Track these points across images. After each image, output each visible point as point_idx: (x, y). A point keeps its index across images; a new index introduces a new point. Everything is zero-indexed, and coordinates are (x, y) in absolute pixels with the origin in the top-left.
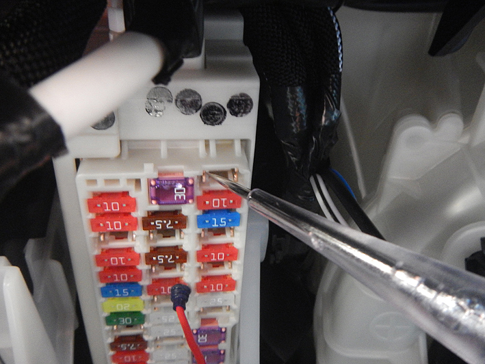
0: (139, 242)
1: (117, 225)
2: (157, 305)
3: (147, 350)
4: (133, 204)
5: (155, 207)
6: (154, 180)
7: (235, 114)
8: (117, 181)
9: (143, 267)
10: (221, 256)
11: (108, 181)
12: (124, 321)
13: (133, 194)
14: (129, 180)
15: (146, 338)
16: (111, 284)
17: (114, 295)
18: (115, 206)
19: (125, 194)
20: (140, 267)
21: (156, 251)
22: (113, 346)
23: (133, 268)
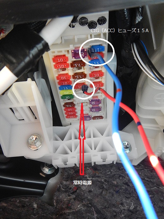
0: (70, 71)
1: (63, 66)
2: (77, 92)
3: (75, 107)
4: (67, 59)
5: (74, 59)
6: (73, 50)
7: (100, 24)
8: (61, 51)
9: (72, 79)
10: (98, 75)
11: (59, 52)
12: (67, 97)
13: (67, 56)
14: (65, 51)
15: (74, 103)
16: (62, 86)
17: (63, 89)
18: (61, 60)
19: (64, 56)
20: (71, 80)
21: (76, 74)
22: (64, 106)
23: (69, 80)
